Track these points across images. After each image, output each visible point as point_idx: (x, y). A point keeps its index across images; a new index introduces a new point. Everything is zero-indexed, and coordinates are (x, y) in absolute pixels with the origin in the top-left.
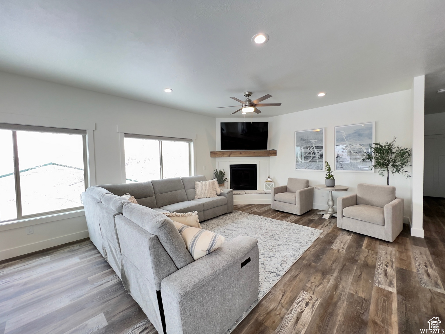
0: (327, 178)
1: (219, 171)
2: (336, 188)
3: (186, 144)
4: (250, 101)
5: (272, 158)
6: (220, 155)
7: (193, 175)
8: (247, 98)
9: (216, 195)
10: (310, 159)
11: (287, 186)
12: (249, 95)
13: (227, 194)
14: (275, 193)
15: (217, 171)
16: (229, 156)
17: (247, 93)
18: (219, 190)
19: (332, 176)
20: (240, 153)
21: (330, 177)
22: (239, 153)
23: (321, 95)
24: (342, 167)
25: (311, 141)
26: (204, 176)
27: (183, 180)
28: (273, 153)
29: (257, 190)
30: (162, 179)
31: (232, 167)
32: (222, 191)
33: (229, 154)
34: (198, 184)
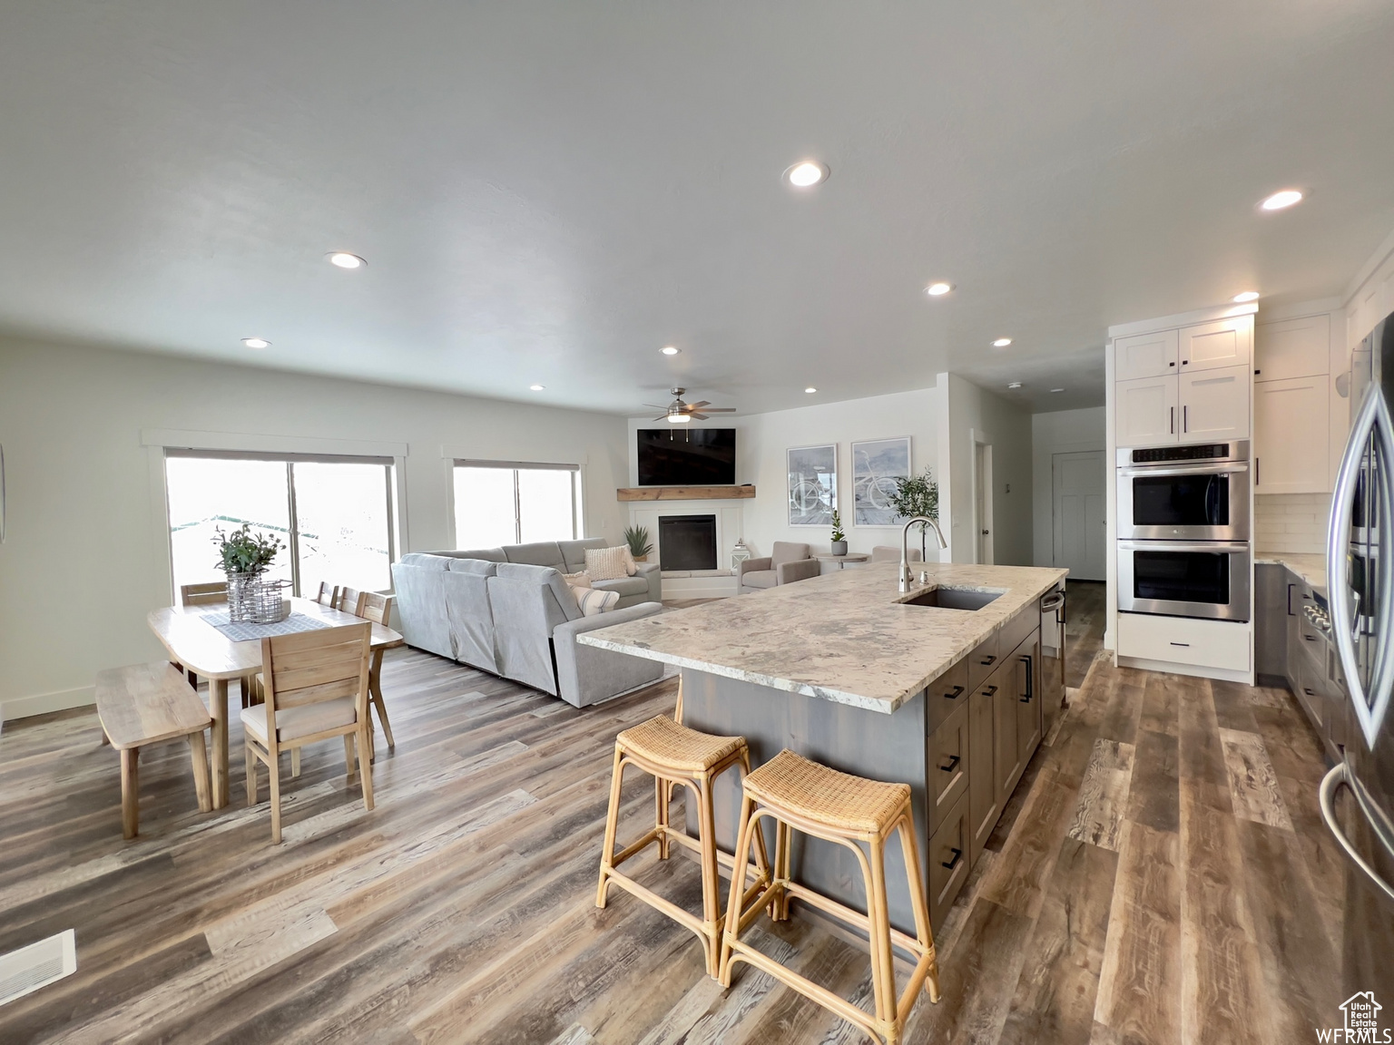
0: (835, 540)
1: (635, 531)
2: (848, 557)
3: (567, 473)
4: (682, 404)
5: (747, 503)
6: (637, 496)
7: (580, 537)
8: (677, 397)
9: (626, 575)
10: (815, 505)
11: (771, 559)
12: (679, 393)
13: (648, 572)
14: (744, 571)
15: (631, 530)
16: (657, 499)
17: (676, 391)
18: (633, 566)
19: (842, 536)
20: (681, 492)
21: (838, 537)
22: (678, 490)
23: (810, 390)
24: (865, 520)
25: (816, 468)
26: (603, 540)
27: (561, 546)
28: (749, 491)
29: (716, 568)
30: (519, 544)
31: (664, 521)
32: (638, 568)
33: (655, 494)
34: (592, 554)
